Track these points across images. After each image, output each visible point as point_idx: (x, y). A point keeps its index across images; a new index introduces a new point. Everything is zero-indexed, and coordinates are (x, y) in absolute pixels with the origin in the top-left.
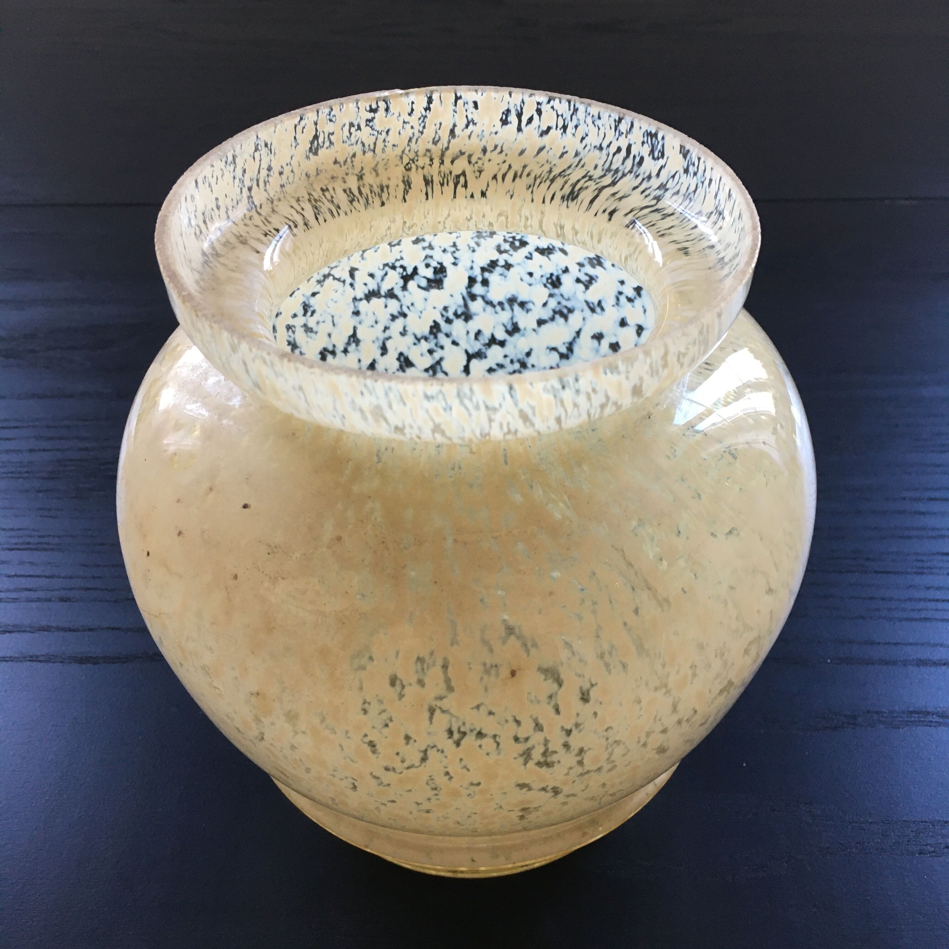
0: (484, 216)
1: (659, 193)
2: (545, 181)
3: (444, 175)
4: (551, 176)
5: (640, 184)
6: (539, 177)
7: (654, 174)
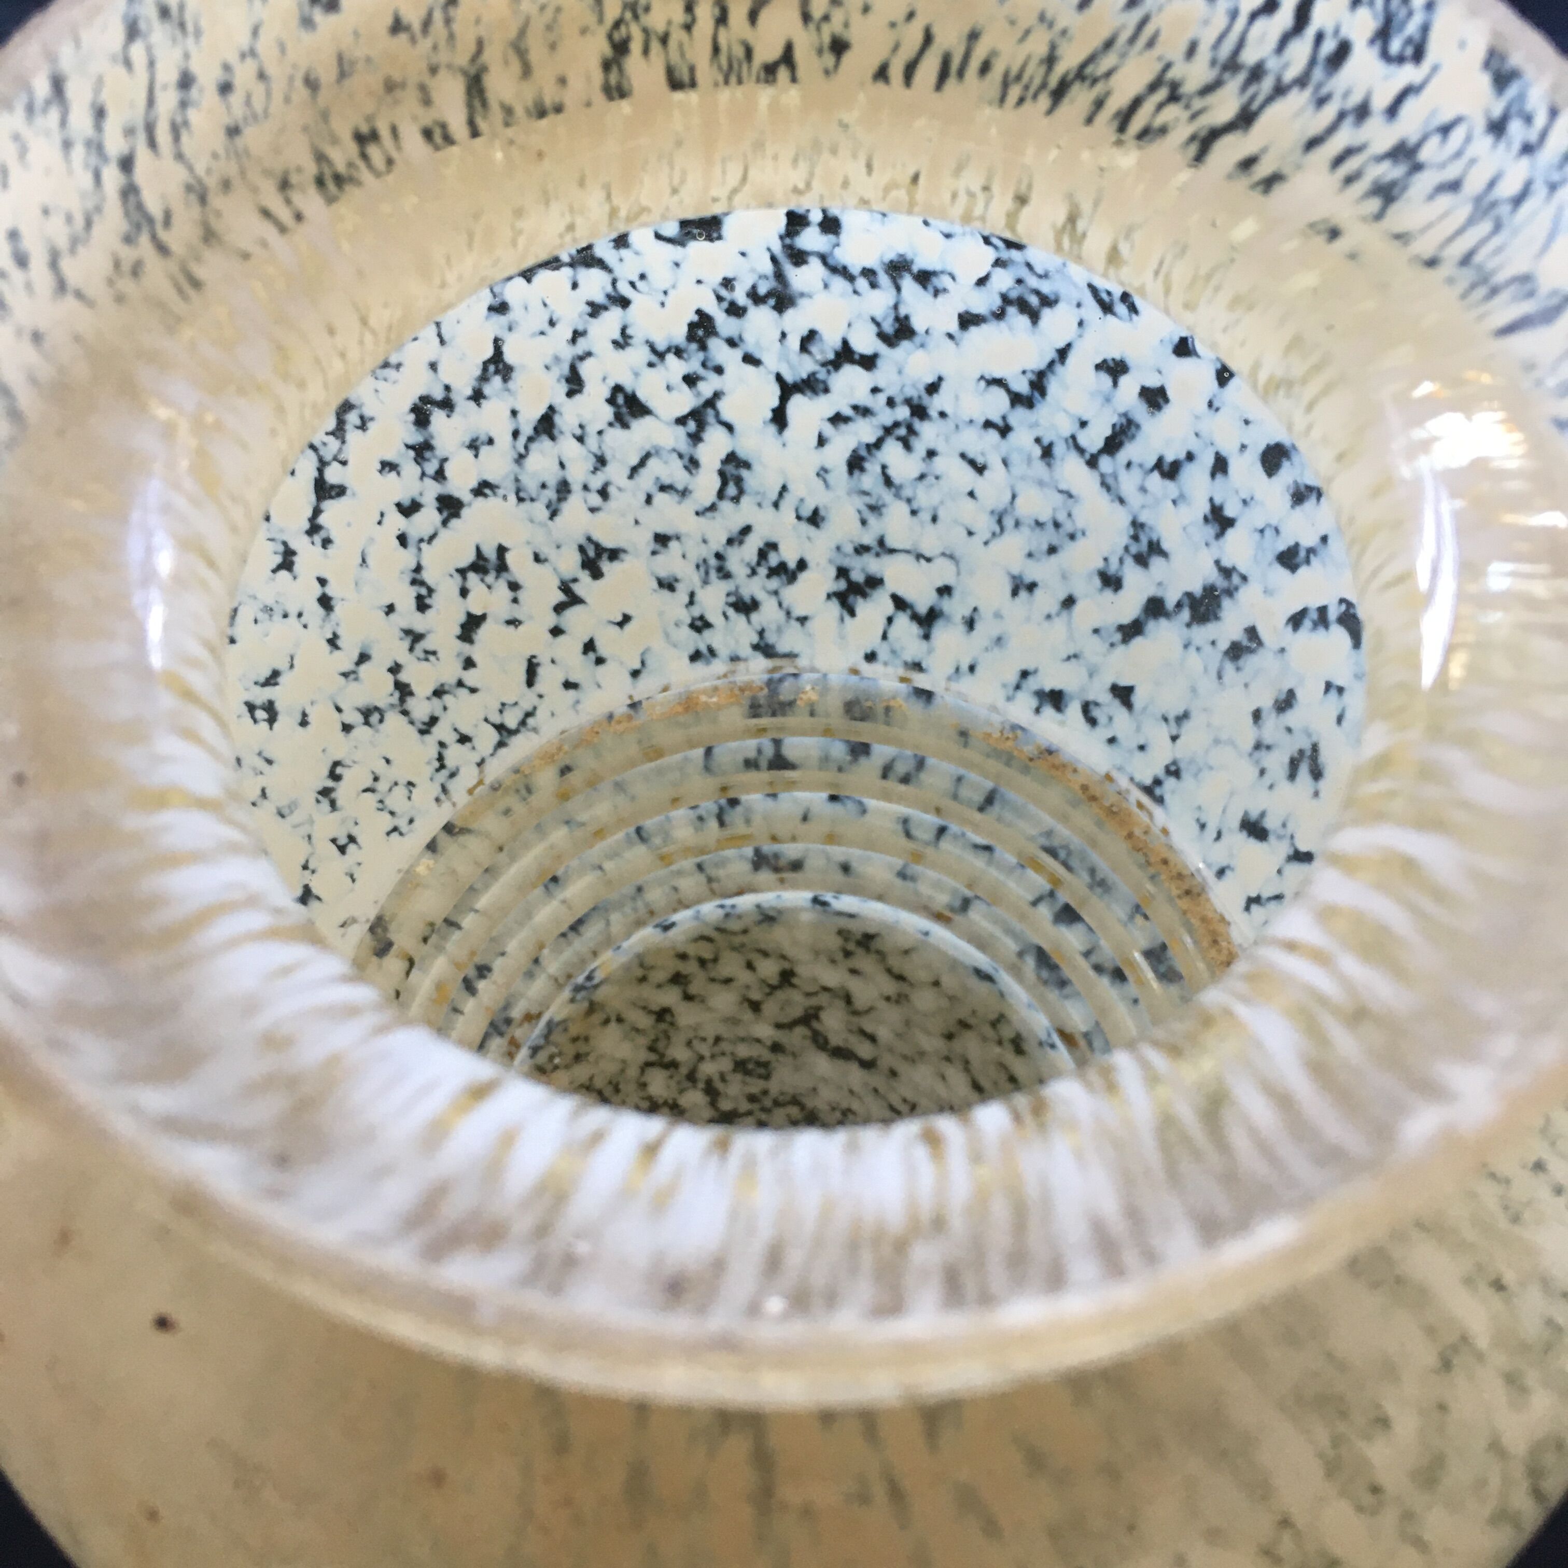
0: (845, 184)
1: (1389, 171)
2: (1035, 96)
3: (730, 66)
4: (1053, 81)
5: (1332, 129)
6: (1019, 77)
7: (1380, 102)
